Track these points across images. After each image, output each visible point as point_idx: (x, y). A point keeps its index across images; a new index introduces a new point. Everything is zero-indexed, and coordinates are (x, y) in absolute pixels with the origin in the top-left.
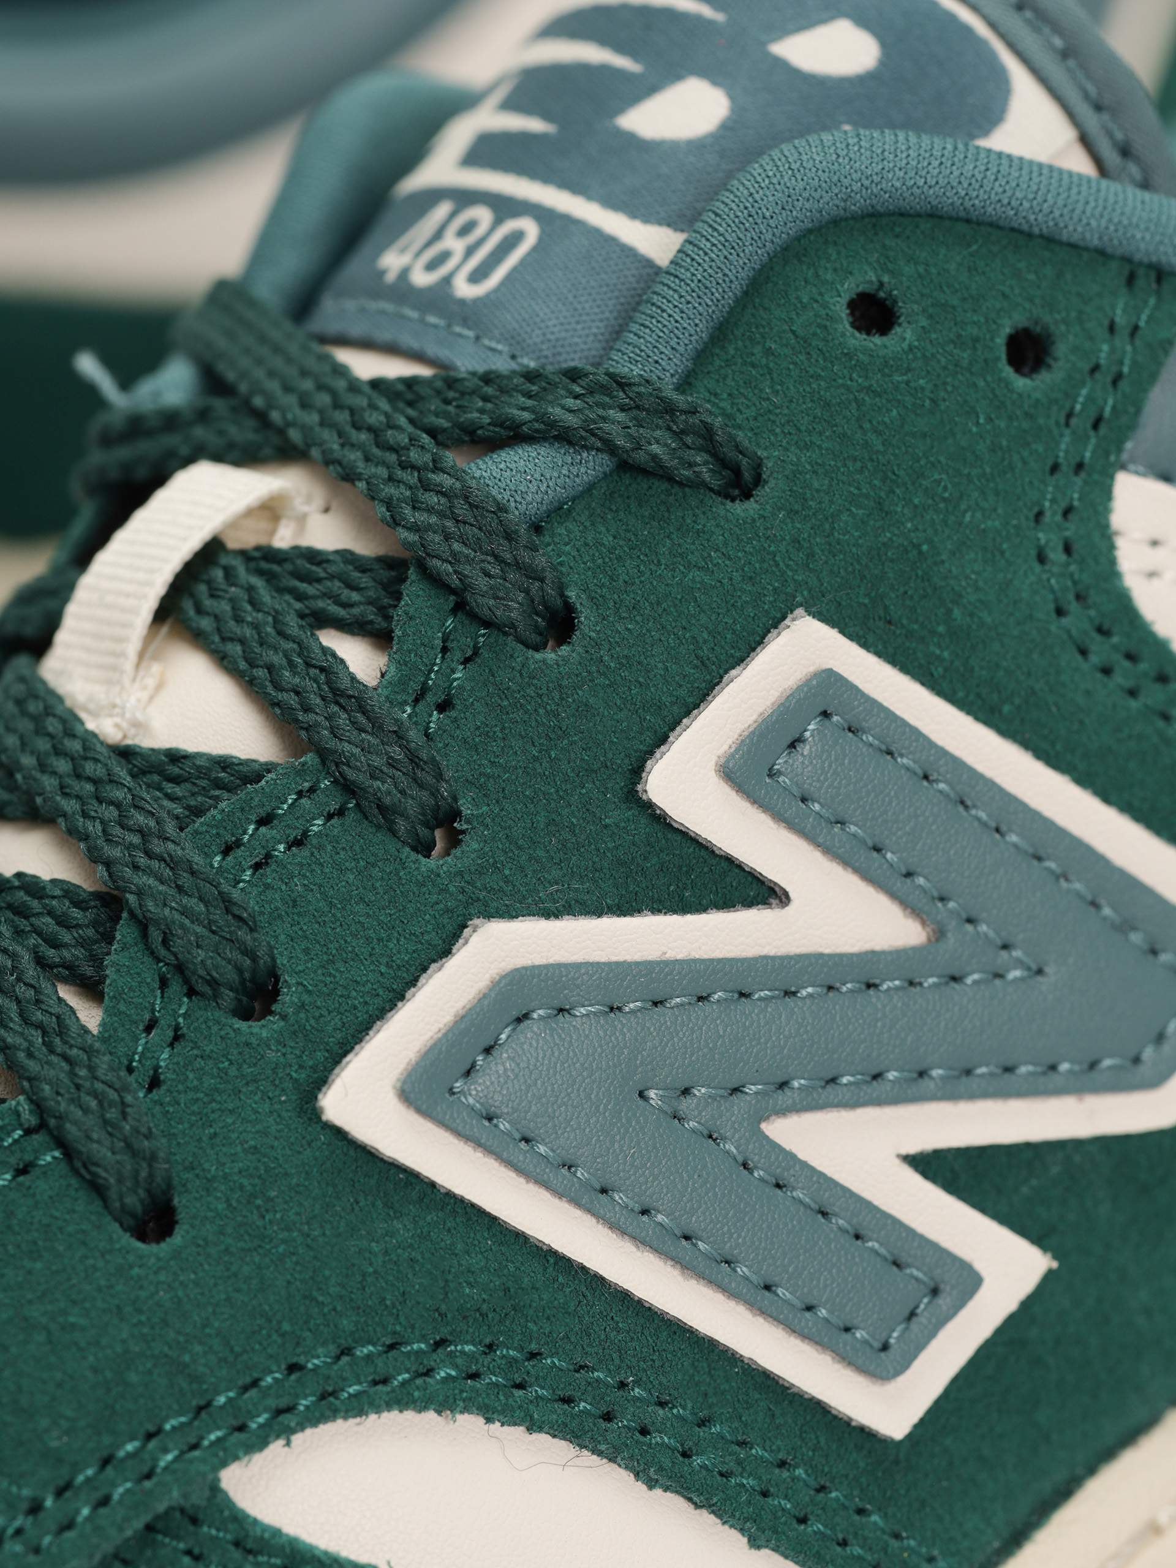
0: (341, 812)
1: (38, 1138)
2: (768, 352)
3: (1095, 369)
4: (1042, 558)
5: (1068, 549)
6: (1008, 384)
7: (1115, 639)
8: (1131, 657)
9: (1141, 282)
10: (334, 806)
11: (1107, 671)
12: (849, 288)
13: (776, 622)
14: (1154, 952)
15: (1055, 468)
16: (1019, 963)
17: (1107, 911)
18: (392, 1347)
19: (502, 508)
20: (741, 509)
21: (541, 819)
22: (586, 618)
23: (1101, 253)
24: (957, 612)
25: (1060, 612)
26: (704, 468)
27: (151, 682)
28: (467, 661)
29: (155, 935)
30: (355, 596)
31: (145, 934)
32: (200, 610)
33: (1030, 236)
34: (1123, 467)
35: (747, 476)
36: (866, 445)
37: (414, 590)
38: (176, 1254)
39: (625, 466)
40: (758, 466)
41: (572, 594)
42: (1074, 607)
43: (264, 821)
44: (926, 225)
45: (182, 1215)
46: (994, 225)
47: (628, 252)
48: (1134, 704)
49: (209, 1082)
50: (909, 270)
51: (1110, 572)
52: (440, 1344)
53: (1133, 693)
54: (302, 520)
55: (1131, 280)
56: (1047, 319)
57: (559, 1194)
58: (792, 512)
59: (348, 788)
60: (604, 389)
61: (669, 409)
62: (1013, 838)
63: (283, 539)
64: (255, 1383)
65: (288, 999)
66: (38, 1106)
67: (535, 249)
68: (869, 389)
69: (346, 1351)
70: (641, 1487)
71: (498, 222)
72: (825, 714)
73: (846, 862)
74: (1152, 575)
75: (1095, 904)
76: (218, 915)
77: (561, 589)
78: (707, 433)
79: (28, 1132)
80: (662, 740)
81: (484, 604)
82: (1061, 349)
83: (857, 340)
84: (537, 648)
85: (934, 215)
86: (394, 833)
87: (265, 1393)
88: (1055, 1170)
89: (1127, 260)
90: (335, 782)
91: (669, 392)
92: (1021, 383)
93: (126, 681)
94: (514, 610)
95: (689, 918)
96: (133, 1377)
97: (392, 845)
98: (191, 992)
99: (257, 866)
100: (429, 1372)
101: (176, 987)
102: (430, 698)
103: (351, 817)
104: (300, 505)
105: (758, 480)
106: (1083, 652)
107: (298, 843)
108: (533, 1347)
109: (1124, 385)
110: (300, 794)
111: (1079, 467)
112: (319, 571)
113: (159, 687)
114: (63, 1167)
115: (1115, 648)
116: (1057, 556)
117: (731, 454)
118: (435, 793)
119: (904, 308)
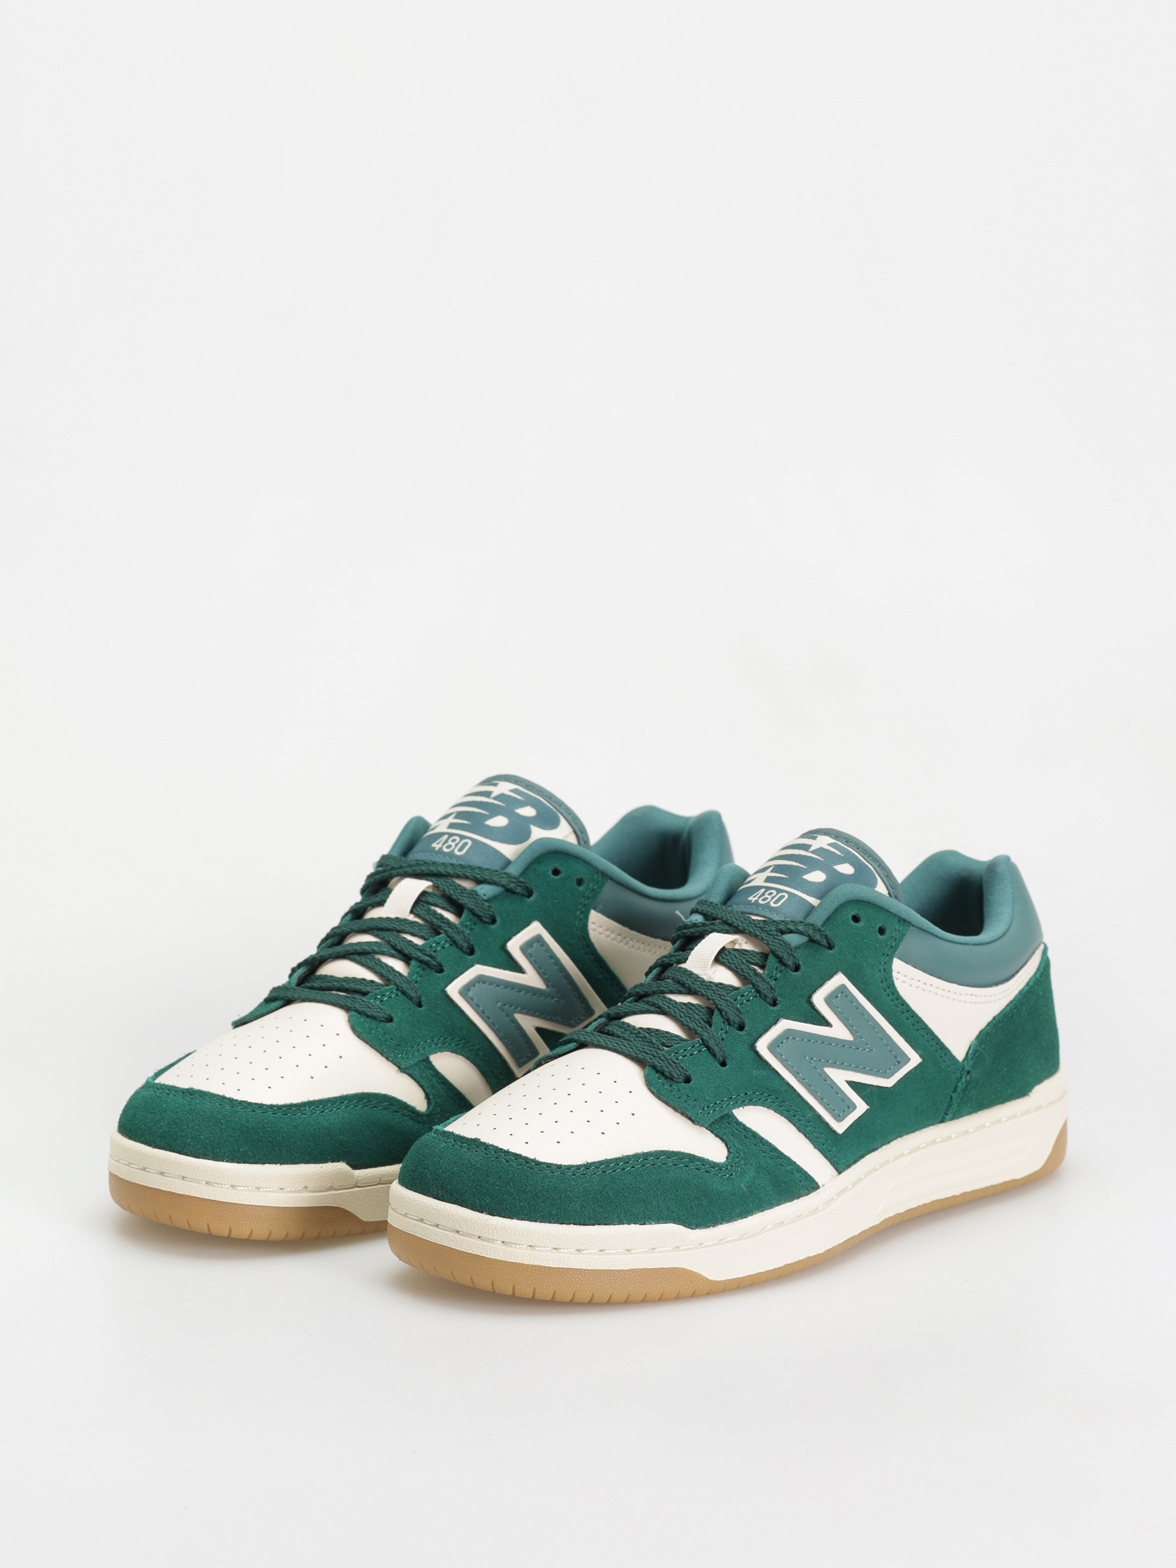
0: (756, 996)
1: (702, 1046)
2: (837, 923)
3: (892, 937)
4: (880, 971)
5: (884, 970)
6: (878, 937)
7: (891, 989)
8: (893, 994)
9: (901, 922)
10: (755, 995)
11: (888, 995)
12: (853, 913)
13: (835, 973)
14: (891, 1052)
15: (884, 954)
16: (869, 1048)
17: (884, 1041)
18: (762, 1094)
19: (789, 944)
20: (830, 952)
21: (792, 1003)
22: (802, 967)
23: (895, 915)
24: (865, 978)
25: (882, 982)
26: (824, 942)
27: (713, 971)
28: (780, 972)
29: (724, 1013)
30: (756, 959)
31: (721, 1013)
32: (723, 958)
33: (884, 909)
34: (895, 957)
35: (832, 945)
36: (853, 943)
37: (771, 958)
38: (728, 1069)
39: (812, 940)
40: (834, 944)
41: (800, 962)
42: (884, 982)
43: (742, 996)
44: (866, 904)
45: (728, 1063)
46: (878, 906)
47: (807, 902)
48: (892, 1003)
49: (733, 1041)
50: (863, 912)
51: (891, 977)
52: (769, 1095)
53: (892, 1001)
54: (740, 944)
55: (899, 921)
56: (885, 925)
57: (790, 1072)
58: (840, 954)
59: (758, 991)
60: (808, 925)
61: (820, 931)
62: (870, 1023)
63: (737, 947)
64: (739, 1095)
65: (746, 1028)
66: (702, 1040)
67: (787, 899)
68: (855, 933)
69: (754, 1093)
70: (797, 1131)
71: (777, 893)
72: (842, 992)
73: (842, 1021)
74: (897, 979)
75: (882, 1039)
76: (735, 1011)
77: (798, 961)
78: (826, 936)
79: (700, 1045)
80: (815, 992)
81: (786, 961)
82: (887, 932)
83: (853, 923)
84: (793, 971)
85: (868, 902)
86: (766, 1001)
87: (741, 1097)
88: (869, 1091)
89: (899, 917)
90: (756, 990)
91: (820, 927)
92: (880, 937)
93: (709, 969)
94: (790, 963)
95: (816, 1026)
96: (720, 1090)
97: (766, 1003)
98: (729, 1024)
99: (741, 1004)
100: (767, 1100)
101: (726, 1023)
102: (773, 978)
103: (758, 997)
104: (740, 941)
105: (834, 947)
106: (885, 991)
107: (748, 1001)
108: (784, 1100)
109: (897, 941)
110: (749, 992)
111: (888, 955)
112: (748, 954)
113: (714, 972)
114: (707, 1051)
115: (891, 991)
116: (882, 971)
117: (830, 941)
118: (774, 995)
119: (862, 919)
